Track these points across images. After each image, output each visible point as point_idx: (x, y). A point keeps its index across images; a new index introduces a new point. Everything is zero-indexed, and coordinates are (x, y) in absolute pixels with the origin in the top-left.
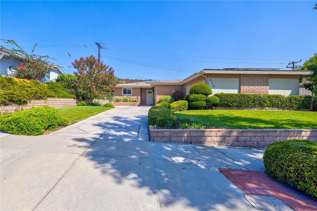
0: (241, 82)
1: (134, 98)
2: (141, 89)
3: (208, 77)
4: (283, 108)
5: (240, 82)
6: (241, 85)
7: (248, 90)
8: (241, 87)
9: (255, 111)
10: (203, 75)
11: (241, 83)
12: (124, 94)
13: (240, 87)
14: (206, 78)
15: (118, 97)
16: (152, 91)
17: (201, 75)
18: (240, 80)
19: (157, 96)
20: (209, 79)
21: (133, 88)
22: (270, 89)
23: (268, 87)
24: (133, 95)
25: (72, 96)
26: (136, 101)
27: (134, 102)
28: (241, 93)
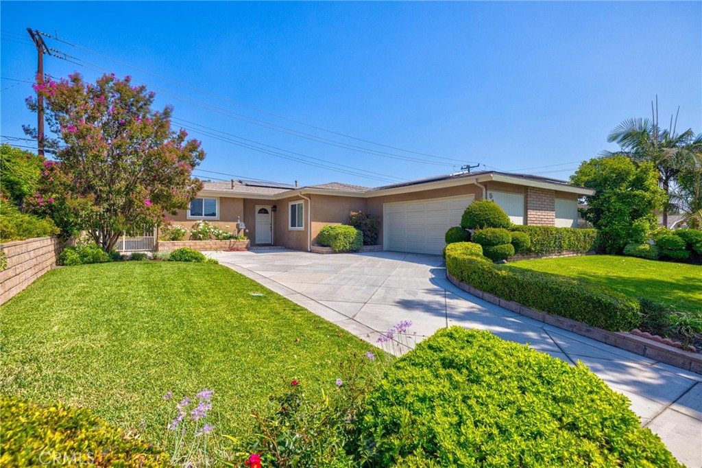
0: (529, 202)
1: (230, 227)
2: (244, 199)
3: (486, 187)
4: (577, 251)
5: (527, 203)
6: (529, 207)
7: (535, 219)
8: (529, 213)
9: (545, 259)
10: (480, 183)
11: (529, 205)
12: (191, 215)
13: (527, 212)
14: (482, 189)
15: (177, 225)
16: (269, 208)
17: (476, 183)
18: (526, 197)
19: (312, 223)
20: (489, 192)
21: (221, 198)
22: (556, 217)
23: (553, 213)
24: (223, 219)
25: (46, 223)
26: (236, 238)
27: (232, 240)
28: (529, 225)
